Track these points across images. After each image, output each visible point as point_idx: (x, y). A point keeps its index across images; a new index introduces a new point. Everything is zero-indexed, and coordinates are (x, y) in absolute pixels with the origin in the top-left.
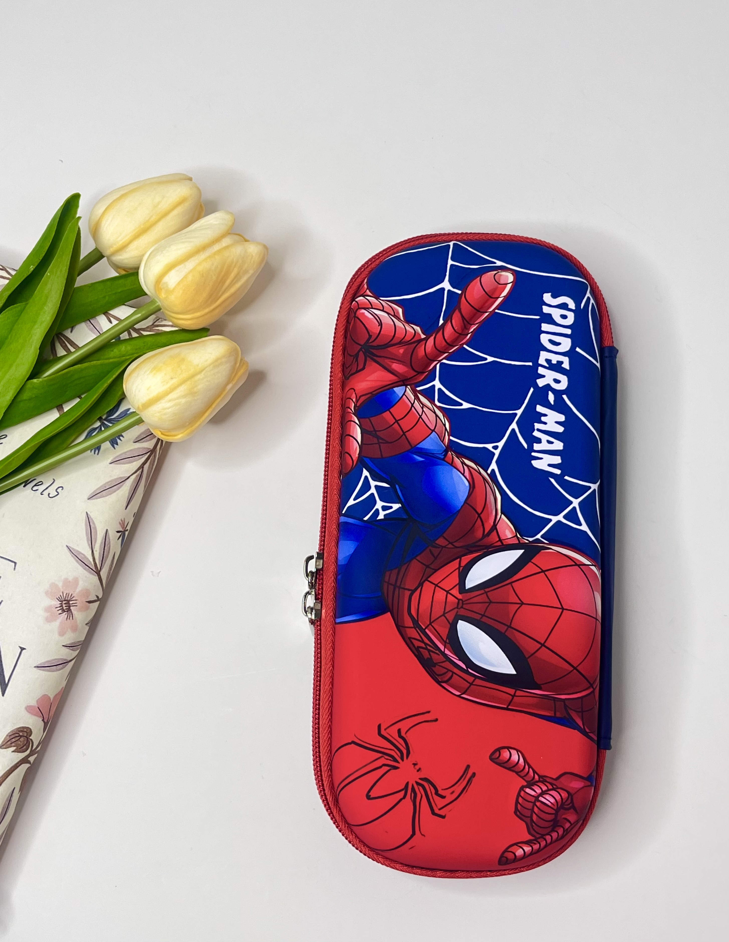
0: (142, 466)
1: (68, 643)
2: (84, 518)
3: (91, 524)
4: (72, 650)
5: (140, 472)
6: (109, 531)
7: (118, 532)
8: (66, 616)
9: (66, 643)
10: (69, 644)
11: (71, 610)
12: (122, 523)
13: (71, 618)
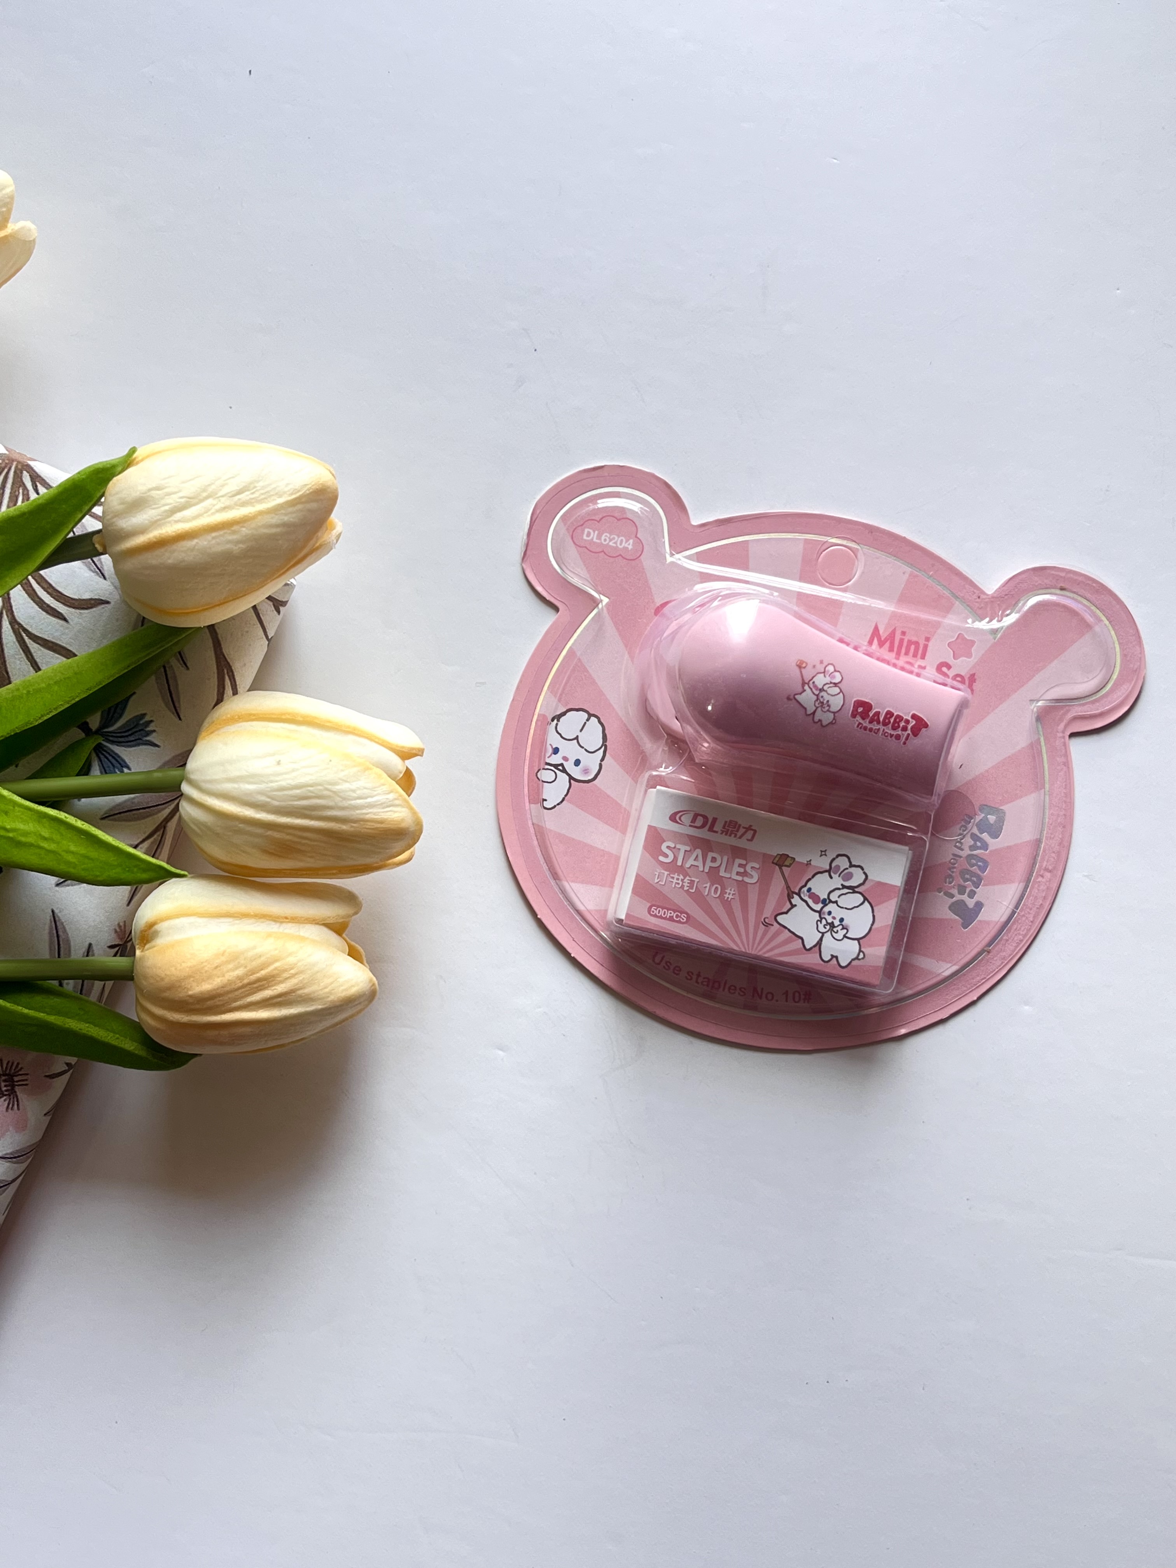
0: (163, 824)
1: (9, 1151)
2: (48, 922)
3: (60, 933)
4: (15, 1163)
5: (159, 836)
6: (94, 948)
7: (111, 947)
8: (7, 1102)
9: (4, 1152)
10: (11, 1153)
11: (15, 1092)
12: (121, 930)
13: (16, 1106)
